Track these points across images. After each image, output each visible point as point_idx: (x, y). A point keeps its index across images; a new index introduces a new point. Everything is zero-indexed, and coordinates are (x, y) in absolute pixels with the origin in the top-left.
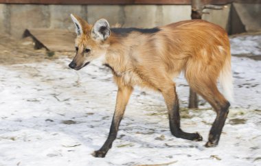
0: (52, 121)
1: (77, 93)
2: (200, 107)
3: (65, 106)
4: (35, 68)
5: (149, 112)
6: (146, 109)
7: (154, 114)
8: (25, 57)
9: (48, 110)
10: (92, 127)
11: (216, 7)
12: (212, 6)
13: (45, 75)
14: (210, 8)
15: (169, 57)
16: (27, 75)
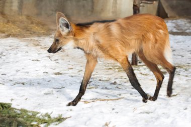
0: (47, 73)
1: (63, 56)
2: (139, 64)
3: (56, 64)
4: (37, 40)
5: (107, 68)
6: (106, 66)
7: (110, 69)
8: (31, 34)
9: (45, 67)
10: (72, 77)
11: (149, 2)
12: (146, 2)
13: (43, 45)
14: (145, 3)
15: (123, 37)
16: (32, 44)
